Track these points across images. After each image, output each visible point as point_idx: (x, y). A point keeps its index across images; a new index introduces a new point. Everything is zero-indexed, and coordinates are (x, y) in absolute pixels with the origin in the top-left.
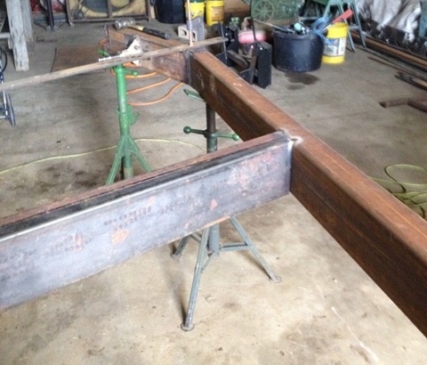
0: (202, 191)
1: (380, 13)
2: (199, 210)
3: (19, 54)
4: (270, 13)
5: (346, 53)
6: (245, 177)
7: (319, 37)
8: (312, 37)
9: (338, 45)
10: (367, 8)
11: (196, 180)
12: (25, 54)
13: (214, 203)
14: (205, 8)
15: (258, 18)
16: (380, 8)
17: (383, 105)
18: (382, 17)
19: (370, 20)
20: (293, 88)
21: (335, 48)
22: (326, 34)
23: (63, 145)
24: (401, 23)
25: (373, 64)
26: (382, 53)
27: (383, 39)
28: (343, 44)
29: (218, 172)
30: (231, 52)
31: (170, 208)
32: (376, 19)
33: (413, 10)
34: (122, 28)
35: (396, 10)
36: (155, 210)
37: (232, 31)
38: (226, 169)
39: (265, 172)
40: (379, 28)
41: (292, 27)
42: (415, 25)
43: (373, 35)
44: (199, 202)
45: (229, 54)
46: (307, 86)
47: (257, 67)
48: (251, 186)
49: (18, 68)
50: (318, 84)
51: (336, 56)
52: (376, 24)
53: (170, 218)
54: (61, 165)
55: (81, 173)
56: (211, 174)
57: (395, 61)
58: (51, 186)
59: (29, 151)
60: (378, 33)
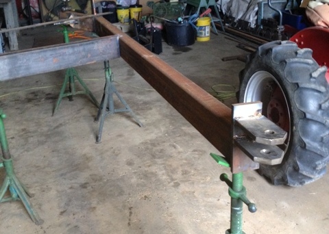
0: (84, 50)
1: (236, 11)
2: (84, 57)
3: (12, 40)
4: (165, 13)
5: (211, 36)
6: (100, 47)
7: (190, 25)
8: (187, 25)
9: (205, 30)
10: (229, 9)
11: (81, 45)
12: (16, 40)
13: (89, 55)
14: (130, 13)
15: (157, 15)
16: (236, 9)
17: (223, 60)
18: (238, 14)
19: (231, 17)
20: (175, 54)
21: (203, 32)
22: (196, 23)
23: (39, 83)
24: (247, 17)
25: (226, 41)
26: (233, 35)
27: (238, 27)
28: (208, 30)
29: (90, 44)
30: (141, 36)
31: (73, 54)
32: (234, 15)
33: (254, 9)
34: (66, 11)
35: (245, 9)
36: (67, 53)
37: (141, 24)
38: (93, 43)
39: (108, 46)
40: (235, 21)
41: (177, 20)
42: (256, 18)
43: (232, 25)
44: (83, 53)
45: (140, 37)
46: (184, 53)
47: (153, 42)
48: (103, 51)
49: (12, 49)
50: (190, 52)
51: (205, 37)
52: (234, 18)
53: (73, 58)
54: (39, 91)
55: (50, 94)
56: (87, 44)
57: (240, 39)
58: (33, 99)
59: (21, 86)
60: (235, 23)
